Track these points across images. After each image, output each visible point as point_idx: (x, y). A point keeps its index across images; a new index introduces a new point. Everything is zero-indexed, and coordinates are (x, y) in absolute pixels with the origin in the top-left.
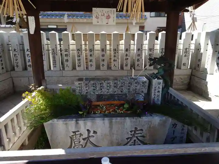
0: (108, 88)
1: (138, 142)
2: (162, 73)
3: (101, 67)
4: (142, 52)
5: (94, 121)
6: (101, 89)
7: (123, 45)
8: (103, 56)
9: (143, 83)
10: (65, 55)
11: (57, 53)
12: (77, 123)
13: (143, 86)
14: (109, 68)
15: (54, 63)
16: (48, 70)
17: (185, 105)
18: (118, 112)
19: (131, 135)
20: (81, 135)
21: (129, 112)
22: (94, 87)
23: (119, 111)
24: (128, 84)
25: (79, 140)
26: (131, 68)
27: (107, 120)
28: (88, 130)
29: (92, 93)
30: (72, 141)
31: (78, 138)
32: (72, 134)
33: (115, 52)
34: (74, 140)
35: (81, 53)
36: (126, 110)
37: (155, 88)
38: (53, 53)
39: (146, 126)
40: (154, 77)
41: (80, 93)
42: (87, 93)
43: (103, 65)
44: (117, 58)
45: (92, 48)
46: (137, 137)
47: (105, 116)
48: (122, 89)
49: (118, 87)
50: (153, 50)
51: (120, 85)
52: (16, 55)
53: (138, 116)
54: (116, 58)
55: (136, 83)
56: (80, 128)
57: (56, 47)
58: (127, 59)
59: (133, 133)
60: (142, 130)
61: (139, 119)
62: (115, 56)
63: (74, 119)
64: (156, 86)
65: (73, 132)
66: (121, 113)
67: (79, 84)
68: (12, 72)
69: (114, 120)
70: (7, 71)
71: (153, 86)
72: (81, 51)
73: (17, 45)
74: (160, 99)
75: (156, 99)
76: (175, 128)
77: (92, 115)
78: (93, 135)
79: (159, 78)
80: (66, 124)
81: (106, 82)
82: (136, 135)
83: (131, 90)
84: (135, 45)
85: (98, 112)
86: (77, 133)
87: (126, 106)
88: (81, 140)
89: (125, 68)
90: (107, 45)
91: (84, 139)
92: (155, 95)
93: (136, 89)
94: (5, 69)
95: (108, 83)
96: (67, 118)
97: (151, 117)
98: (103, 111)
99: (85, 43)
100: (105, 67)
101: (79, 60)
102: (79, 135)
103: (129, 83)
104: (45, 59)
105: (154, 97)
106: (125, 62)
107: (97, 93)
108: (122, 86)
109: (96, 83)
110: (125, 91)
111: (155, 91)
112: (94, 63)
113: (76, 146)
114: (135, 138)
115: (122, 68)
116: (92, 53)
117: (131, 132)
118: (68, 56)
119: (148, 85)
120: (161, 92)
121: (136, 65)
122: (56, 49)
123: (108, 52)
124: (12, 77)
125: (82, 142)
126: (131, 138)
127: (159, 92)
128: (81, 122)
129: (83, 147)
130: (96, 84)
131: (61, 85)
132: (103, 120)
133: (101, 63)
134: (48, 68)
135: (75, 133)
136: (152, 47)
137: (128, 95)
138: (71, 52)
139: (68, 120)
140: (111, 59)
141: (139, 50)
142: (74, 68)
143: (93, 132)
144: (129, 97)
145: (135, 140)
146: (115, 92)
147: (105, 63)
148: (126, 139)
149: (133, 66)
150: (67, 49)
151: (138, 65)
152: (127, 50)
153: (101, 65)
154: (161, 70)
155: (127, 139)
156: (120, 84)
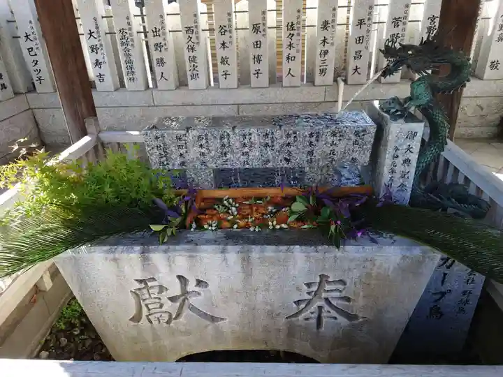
0: (246, 150)
1: (329, 312)
2: (425, 98)
3: (253, 77)
4: (368, 31)
5: (194, 254)
6: (225, 154)
7: (316, 10)
8: (257, 45)
9: (357, 133)
10: (156, 45)
11: (132, 40)
12: (145, 259)
13: (356, 143)
14: (275, 80)
15: (130, 70)
16: (116, 90)
17: (488, 200)
18: (271, 227)
19: (309, 293)
20: (162, 289)
21: (306, 226)
22: (201, 146)
23: (275, 223)
24: (307, 139)
25: (157, 301)
26: (335, 80)
27: (233, 254)
28: (180, 277)
29: (198, 164)
30: (140, 302)
31: (155, 296)
32: (138, 286)
33: (292, 32)
34: (144, 300)
35: (197, 38)
36: (297, 220)
37: (397, 149)
38: (124, 41)
39: (356, 274)
40: (397, 111)
41: (164, 165)
42: (183, 164)
43: (258, 73)
44: (298, 51)
45: (226, 23)
46: (327, 299)
47: (232, 238)
48: (290, 153)
49: (277, 147)
50: (404, 23)
51: (282, 141)
52: (32, 48)
53: (330, 244)
54: (293, 52)
55: (334, 134)
56: (157, 271)
57: (129, 24)
58: (326, 52)
59: (314, 288)
60: (342, 282)
61: (334, 252)
62: (290, 45)
63: (138, 248)
64: (400, 145)
65: (140, 281)
66: (281, 229)
67: (157, 138)
68: (29, 95)
69: (256, 252)
70: (16, 94)
71: (389, 144)
72: (197, 33)
73: (31, 22)
74: (409, 184)
75: (395, 185)
76: (448, 267)
77: (193, 234)
78: (197, 289)
79: (411, 118)
80: (115, 260)
81: (237, 131)
82: (324, 295)
83: (317, 155)
84: (352, 9)
85: (211, 225)
86: (150, 284)
87: (299, 206)
88: (164, 300)
89: (318, 79)
90: (268, 13)
91: (172, 299)
92: (393, 172)
93: (333, 152)
94: (9, 88)
95: (244, 136)
96: (117, 244)
97: (375, 247)
98: (228, 221)
99: (209, 7)
100: (264, 79)
101: (193, 59)
102: (156, 290)
103: (311, 135)
104: (106, 58)
105: (391, 179)
106: (318, 61)
107: (214, 166)
108: (289, 144)
109: (206, 135)
110: (300, 158)
111: (396, 160)
112: (233, 68)
113: (152, 314)
114: (322, 303)
115: (311, 80)
116: (226, 38)
117: (309, 287)
118: (163, 49)
119: (372, 140)
120: (414, 163)
121: (351, 71)
122: (130, 29)
123: (272, 34)
124: (32, 109)
125: (168, 305)
126: (309, 302)
127: (407, 162)
128: (158, 257)
129: (174, 317)
130: (207, 139)
131: (137, 133)
132: (223, 252)
133: (253, 67)
134: (114, 85)
135: (146, 284)
136: (400, 14)
137: (307, 169)
138: (170, 37)
139: (120, 248)
140: (279, 54)
141: (361, 23)
142: (182, 83)
143: (195, 283)
144: (313, 176)
145: (320, 308)
146: (268, 161)
147: (264, 67)
148: (295, 302)
149: (341, 74)
150: (159, 27)
151: (356, 69)
152: (325, 25)
153: (253, 71)
154: (421, 89)
155: (298, 303)
156: (282, 137)
